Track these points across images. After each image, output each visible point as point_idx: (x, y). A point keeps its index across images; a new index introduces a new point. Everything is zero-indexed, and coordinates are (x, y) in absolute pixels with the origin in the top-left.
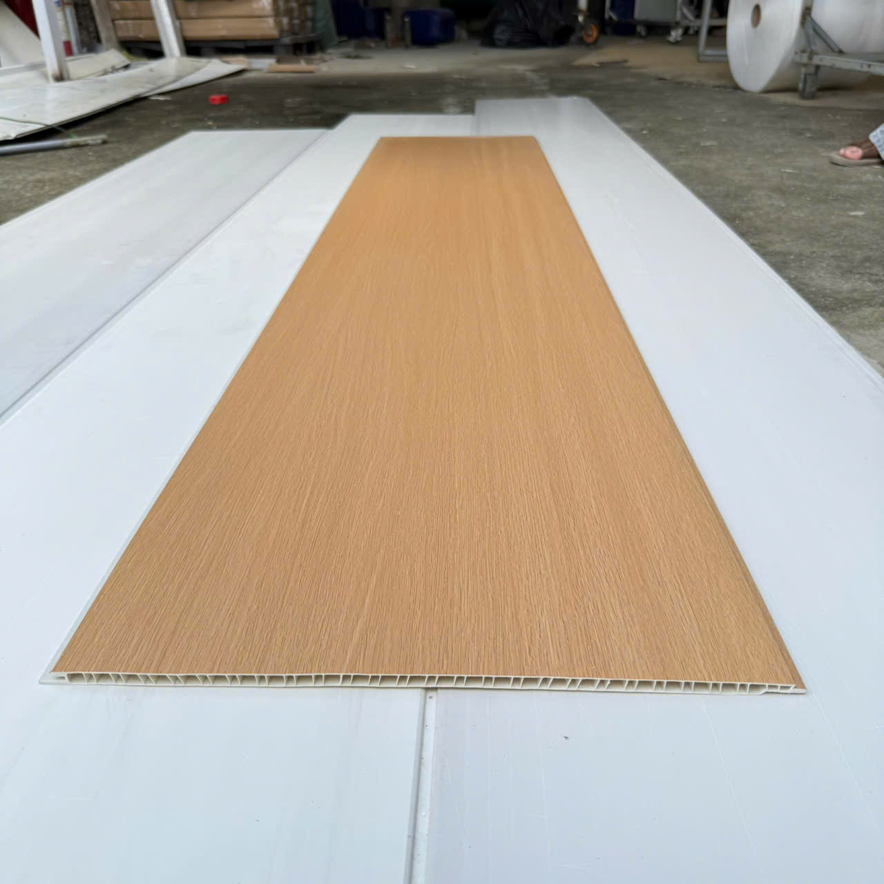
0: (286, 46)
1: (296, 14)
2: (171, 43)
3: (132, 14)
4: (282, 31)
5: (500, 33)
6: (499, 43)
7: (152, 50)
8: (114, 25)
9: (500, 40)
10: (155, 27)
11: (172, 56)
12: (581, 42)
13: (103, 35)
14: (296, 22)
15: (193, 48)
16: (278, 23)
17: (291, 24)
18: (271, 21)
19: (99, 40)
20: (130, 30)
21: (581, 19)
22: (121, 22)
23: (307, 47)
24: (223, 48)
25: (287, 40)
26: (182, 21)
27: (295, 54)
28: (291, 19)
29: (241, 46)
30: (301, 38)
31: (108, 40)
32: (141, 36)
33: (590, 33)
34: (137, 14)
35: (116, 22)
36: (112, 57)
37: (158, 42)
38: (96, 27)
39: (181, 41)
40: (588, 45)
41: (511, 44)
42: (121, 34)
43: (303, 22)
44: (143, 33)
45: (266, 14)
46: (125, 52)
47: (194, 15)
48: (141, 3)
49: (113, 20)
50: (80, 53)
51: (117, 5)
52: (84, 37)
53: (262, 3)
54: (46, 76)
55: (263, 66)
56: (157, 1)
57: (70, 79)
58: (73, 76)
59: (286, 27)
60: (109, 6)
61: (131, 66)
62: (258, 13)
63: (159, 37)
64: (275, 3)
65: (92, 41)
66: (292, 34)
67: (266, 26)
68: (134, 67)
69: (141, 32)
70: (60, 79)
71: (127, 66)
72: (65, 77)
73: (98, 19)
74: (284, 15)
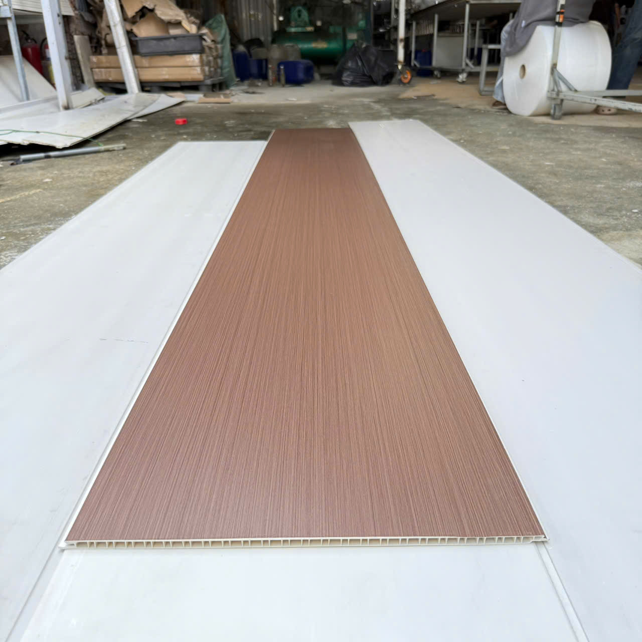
0: (207, 85)
1: (212, 64)
2: (132, 84)
3: (104, 65)
4: (205, 75)
5: (346, 77)
6: (345, 83)
7: (118, 88)
8: (92, 71)
9: (346, 81)
10: (121, 73)
11: (132, 93)
12: (400, 82)
13: (86, 78)
14: (212, 69)
15: (145, 86)
16: (203, 71)
17: (210, 71)
18: (198, 69)
19: (83, 82)
20: (103, 75)
21: (400, 67)
22: (97, 70)
23: (219, 86)
24: (166, 87)
25: (209, 82)
26: (139, 69)
27: (213, 91)
28: (210, 67)
29: (178, 85)
30: (217, 79)
31: (89, 81)
32: (110, 79)
33: (406, 76)
34: (108, 65)
35: (94, 70)
36: (93, 93)
37: (123, 83)
38: (81, 73)
39: (138, 82)
40: (404, 84)
41: (353, 84)
42: (96, 78)
43: (215, 69)
44: (112, 76)
45: (195, 65)
46: (101, 90)
47: (147, 65)
48: (111, 57)
49: (91, 69)
50: (74, 90)
51: (94, 59)
52: (74, 80)
53: (193, 58)
54: (57, 106)
55: (195, 99)
56: (123, 56)
57: (73, 108)
58: (74, 106)
59: (207, 73)
60: (89, 60)
61: (106, 99)
62: (190, 64)
63: (124, 80)
64: (201, 58)
65: (78, 82)
66: (211, 77)
67: (195, 72)
68: (109, 100)
69: (110, 76)
70: (67, 108)
71: (103, 99)
72: (70, 106)
73: (83, 68)
74: (206, 65)
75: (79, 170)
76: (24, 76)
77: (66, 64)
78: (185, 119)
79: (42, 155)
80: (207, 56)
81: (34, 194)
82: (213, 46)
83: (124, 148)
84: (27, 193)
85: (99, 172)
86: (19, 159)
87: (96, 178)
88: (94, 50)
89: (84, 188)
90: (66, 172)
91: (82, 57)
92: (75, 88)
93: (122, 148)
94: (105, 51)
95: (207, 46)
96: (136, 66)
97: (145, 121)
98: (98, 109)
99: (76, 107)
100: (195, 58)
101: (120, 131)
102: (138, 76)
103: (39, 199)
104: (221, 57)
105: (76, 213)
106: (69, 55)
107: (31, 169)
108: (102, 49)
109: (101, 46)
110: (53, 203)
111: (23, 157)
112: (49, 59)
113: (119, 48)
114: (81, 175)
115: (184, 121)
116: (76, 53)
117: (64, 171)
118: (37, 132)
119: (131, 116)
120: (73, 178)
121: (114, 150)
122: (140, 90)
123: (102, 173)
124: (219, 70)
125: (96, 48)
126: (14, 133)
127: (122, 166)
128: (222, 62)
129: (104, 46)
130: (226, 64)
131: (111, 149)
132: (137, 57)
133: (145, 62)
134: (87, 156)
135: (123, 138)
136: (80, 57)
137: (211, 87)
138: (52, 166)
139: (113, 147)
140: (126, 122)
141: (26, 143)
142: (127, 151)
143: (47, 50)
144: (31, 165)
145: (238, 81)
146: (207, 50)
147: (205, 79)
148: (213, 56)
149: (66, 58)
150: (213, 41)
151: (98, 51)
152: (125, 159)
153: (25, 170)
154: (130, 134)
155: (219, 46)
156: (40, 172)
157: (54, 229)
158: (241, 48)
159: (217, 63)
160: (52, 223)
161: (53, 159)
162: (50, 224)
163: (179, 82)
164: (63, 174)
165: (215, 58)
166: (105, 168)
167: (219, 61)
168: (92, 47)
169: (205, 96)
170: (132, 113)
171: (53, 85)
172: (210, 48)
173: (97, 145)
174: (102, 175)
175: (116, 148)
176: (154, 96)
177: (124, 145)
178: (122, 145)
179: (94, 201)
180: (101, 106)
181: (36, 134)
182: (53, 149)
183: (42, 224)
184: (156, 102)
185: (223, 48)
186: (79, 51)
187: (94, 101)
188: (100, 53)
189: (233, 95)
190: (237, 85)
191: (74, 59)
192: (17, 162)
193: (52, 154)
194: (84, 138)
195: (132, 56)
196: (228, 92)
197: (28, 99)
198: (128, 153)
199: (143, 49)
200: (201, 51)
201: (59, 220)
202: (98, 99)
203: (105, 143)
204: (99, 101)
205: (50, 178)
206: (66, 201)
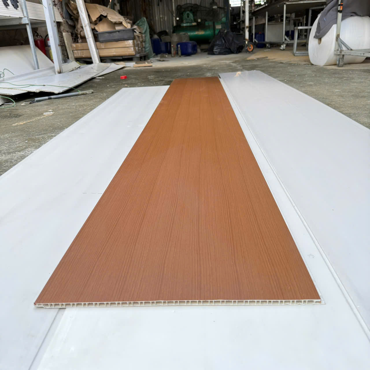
0: (137, 57)
1: (140, 46)
2: (96, 59)
3: (80, 49)
4: (136, 52)
5: (216, 50)
7: (88, 61)
8: (73, 52)
9: (216, 52)
10: (89, 53)
11: (96, 63)
13: (70, 56)
14: (140, 48)
15: (103, 60)
16: (135, 49)
17: (139, 50)
18: (132, 48)
19: (68, 58)
20: (79, 54)
21: (247, 42)
22: (76, 51)
23: (144, 58)
24: (114, 59)
25: (138, 55)
26: (99, 50)
27: (140, 60)
29: (121, 58)
30: (143, 54)
31: (71, 58)
32: (83, 56)
33: (250, 48)
34: (82, 48)
36: (74, 64)
37: (91, 58)
38: (67, 53)
39: (99, 57)
41: (220, 53)
42: (75, 56)
43: (142, 48)
44: (84, 55)
45: (130, 46)
46: (78, 62)
47: (103, 47)
48: (84, 44)
49: (73, 51)
50: (63, 63)
51: (74, 45)
52: (63, 57)
53: (129, 42)
54: (55, 72)
55: (131, 65)
56: (90, 43)
57: (63, 73)
58: (64, 71)
59: (137, 51)
60: (71, 46)
61: (81, 67)
62: (127, 46)
63: (91, 56)
64: (134, 42)
65: (66, 58)
66: (139, 53)
67: (130, 50)
68: (82, 68)
69: (83, 54)
70: (60, 72)
71: (79, 67)
72: (62, 72)
73: (68, 51)
74: (137, 46)
75: (68, 105)
76: (36, 56)
77: (59, 48)
78: (125, 76)
79: (47, 97)
80: (137, 41)
81: (43, 118)
82: (140, 35)
83: (92, 93)
84: (39, 118)
85: (79, 105)
86: (34, 100)
87: (77, 108)
88: (74, 40)
89: (71, 114)
90: (61, 107)
91: (68, 44)
92: (64, 62)
93: (91, 92)
94: (80, 41)
95: (137, 35)
96: (97, 48)
97: (104, 78)
98: (77, 73)
99: (65, 72)
100: (131, 42)
101: (90, 84)
102: (98, 54)
103: (46, 121)
104: (145, 42)
105: (67, 127)
106: (60, 44)
107: (41, 105)
108: (78, 40)
109: (78, 38)
110: (54, 123)
111: (36, 99)
112: (49, 46)
113: (88, 38)
114: (69, 107)
115: (126, 77)
116: (64, 42)
117: (59, 106)
118: (44, 85)
119: (95, 76)
120: (64, 109)
121: (87, 94)
122: (100, 61)
123: (81, 106)
124: (144, 49)
125: (75, 39)
126: (31, 86)
127: (92, 102)
128: (145, 44)
129: (79, 38)
130: (147, 45)
131: (85, 93)
132: (98, 43)
133: (102, 46)
134: (72, 97)
135: (91, 87)
136: (66, 44)
137: (139, 59)
138: (53, 103)
139: (86, 92)
140: (93, 78)
141: (38, 91)
142: (94, 94)
143: (48, 41)
144: (41, 103)
145: (154, 55)
146: (137, 38)
147: (136, 54)
148: (140, 41)
149: (59, 45)
150: (139, 32)
151: (76, 41)
152: (93, 98)
153: (37, 106)
154: (95, 85)
155: (143, 35)
156: (46, 107)
157: (55, 136)
158: (156, 37)
159: (143, 45)
160: (53, 133)
161: (53, 99)
162: (52, 134)
163: (122, 56)
164: (58, 107)
165: (142, 42)
166: (82, 103)
167: (144, 44)
168: (73, 39)
169: (136, 63)
170: (96, 74)
171: (52, 60)
172: (138, 37)
173: (77, 91)
174: (81, 107)
175: (88, 93)
176: (108, 64)
177: (92, 91)
178: (91, 91)
179: (77, 120)
180: (78, 71)
181: (43, 86)
182: (53, 94)
183: (48, 133)
184: (110, 67)
185: (145, 36)
186: (66, 42)
187: (74, 69)
188: (78, 42)
189: (152, 63)
190: (154, 57)
191: (63, 46)
192: (33, 102)
193: (52, 97)
194: (70, 88)
195: (95, 42)
196: (149, 61)
197: (38, 68)
198: (94, 95)
199: (101, 39)
200: (134, 39)
201: (57, 131)
202: (77, 67)
203: (81, 90)
204: (77, 68)
205: (52, 110)
206: (61, 121)
